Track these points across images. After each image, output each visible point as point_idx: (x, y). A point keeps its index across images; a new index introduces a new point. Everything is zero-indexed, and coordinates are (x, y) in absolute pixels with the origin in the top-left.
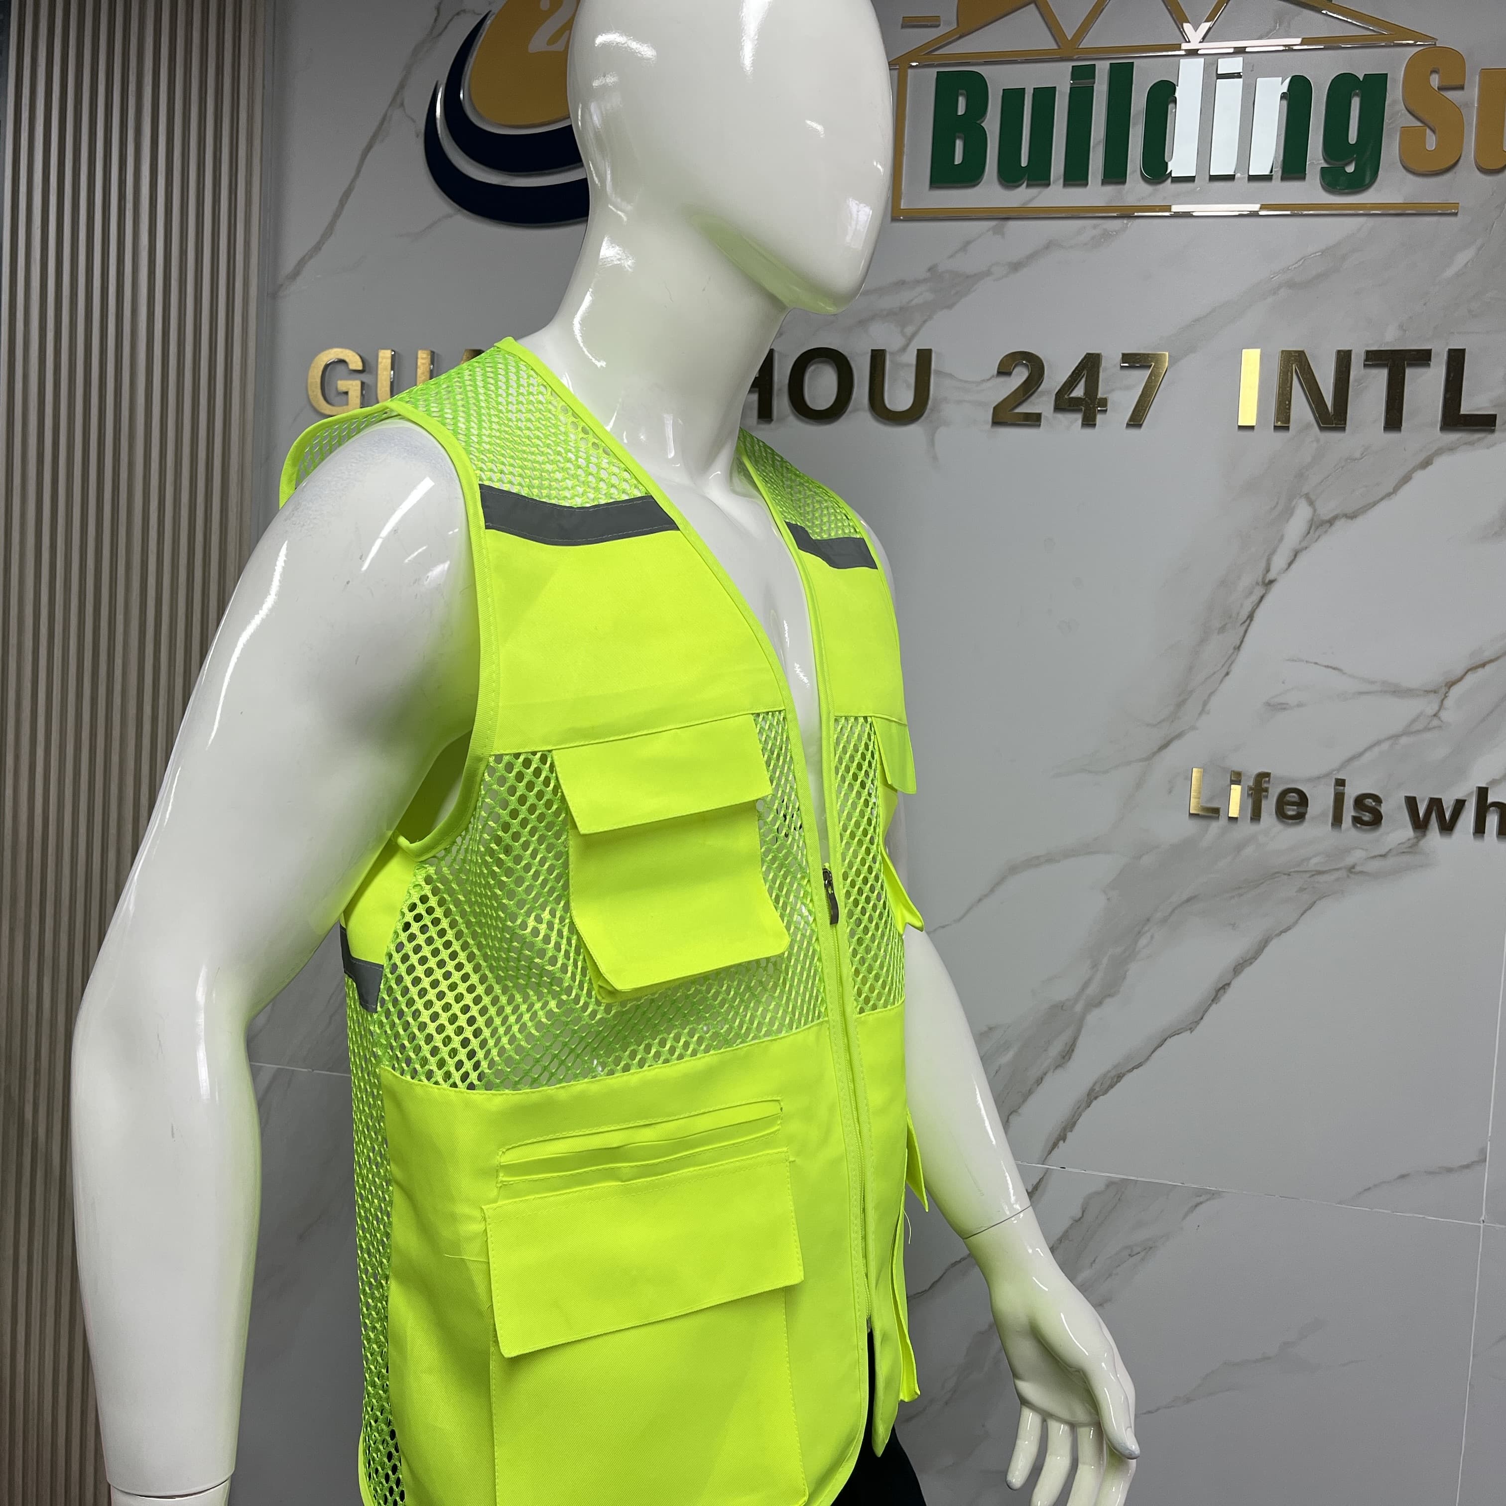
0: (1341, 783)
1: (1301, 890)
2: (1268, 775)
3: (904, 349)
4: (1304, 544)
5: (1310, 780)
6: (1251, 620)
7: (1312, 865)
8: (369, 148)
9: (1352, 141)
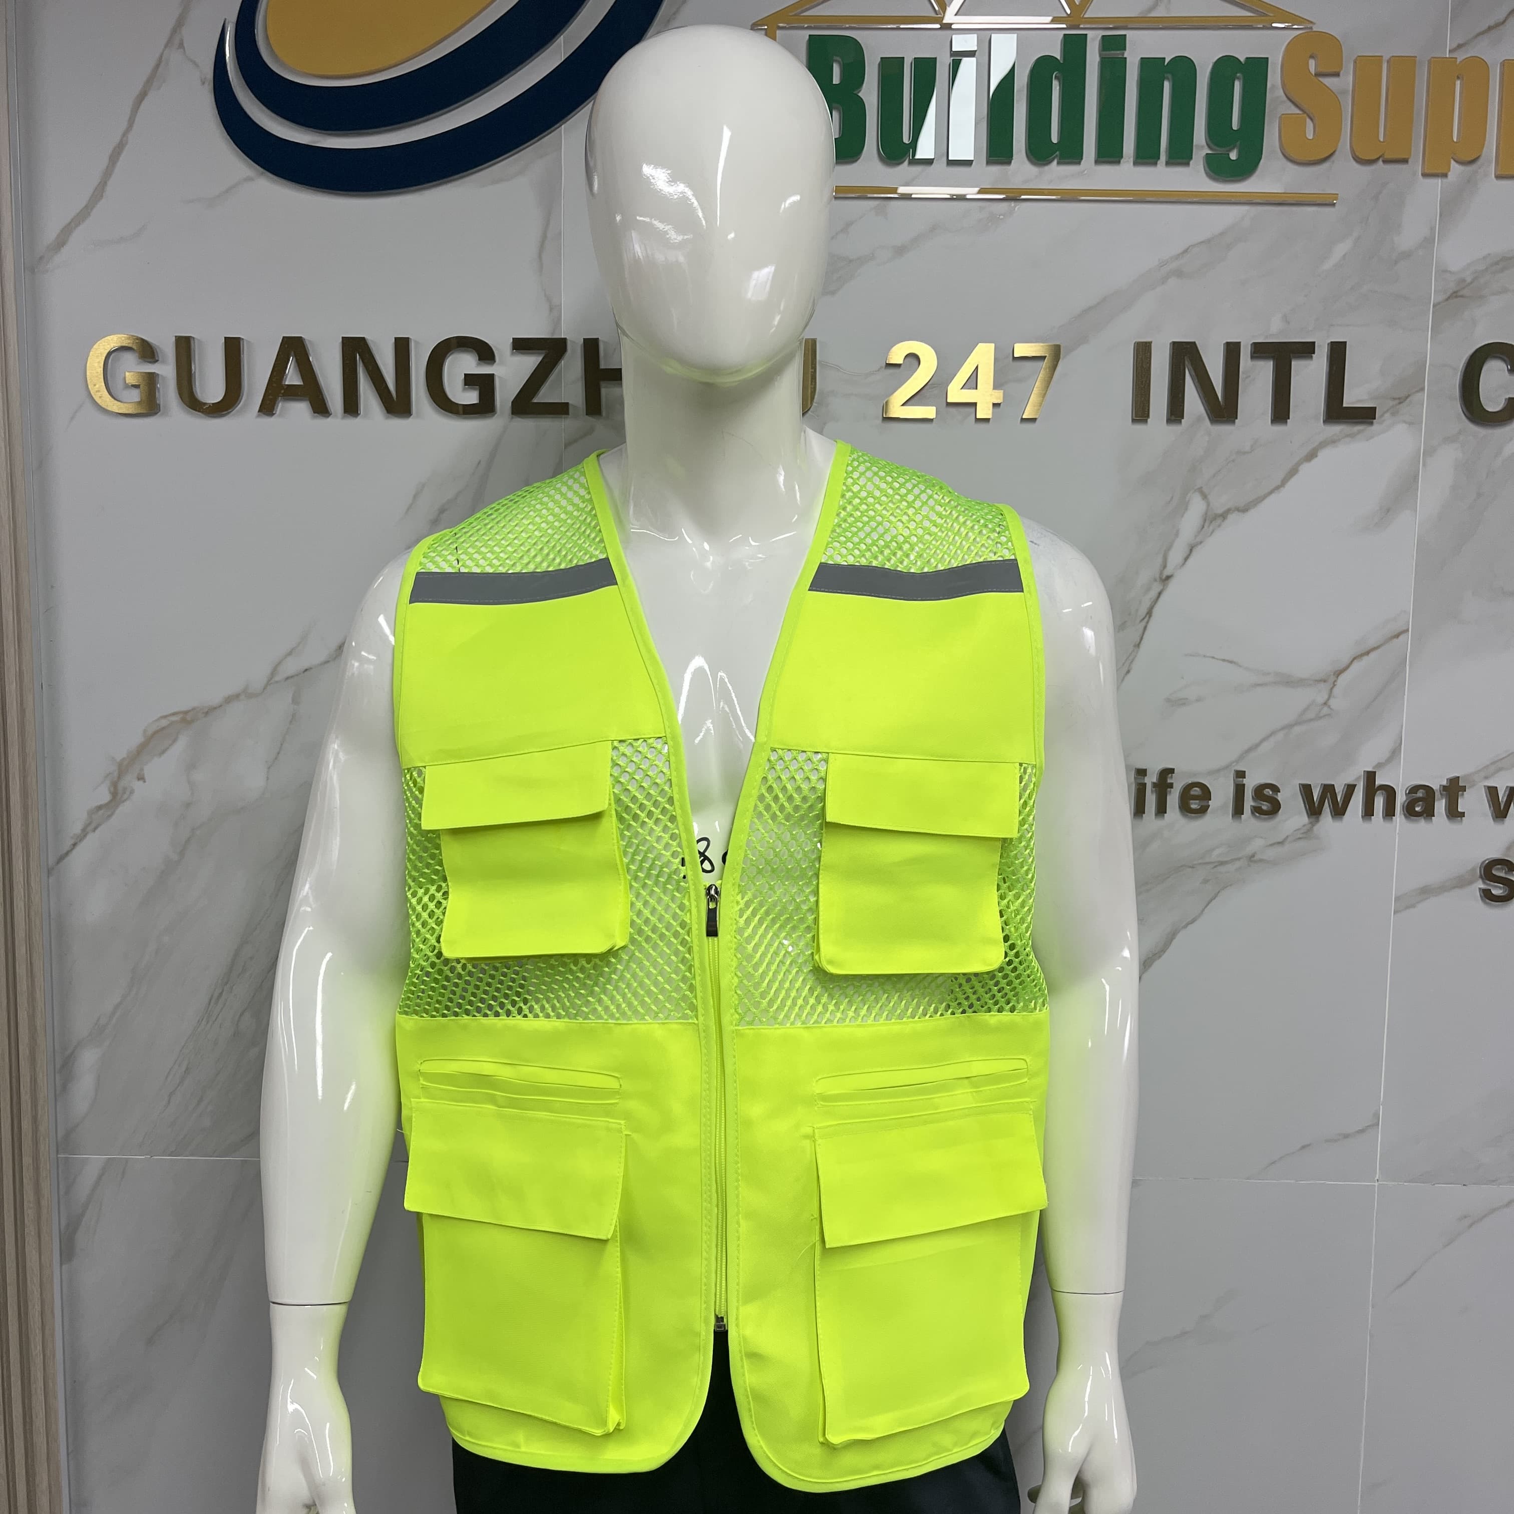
0: (1241, 774)
1: (1206, 881)
2: (1172, 771)
4: (1198, 539)
5: (1210, 773)
6: (1150, 617)
7: (1215, 856)
8: (142, 96)
9: (1235, 126)
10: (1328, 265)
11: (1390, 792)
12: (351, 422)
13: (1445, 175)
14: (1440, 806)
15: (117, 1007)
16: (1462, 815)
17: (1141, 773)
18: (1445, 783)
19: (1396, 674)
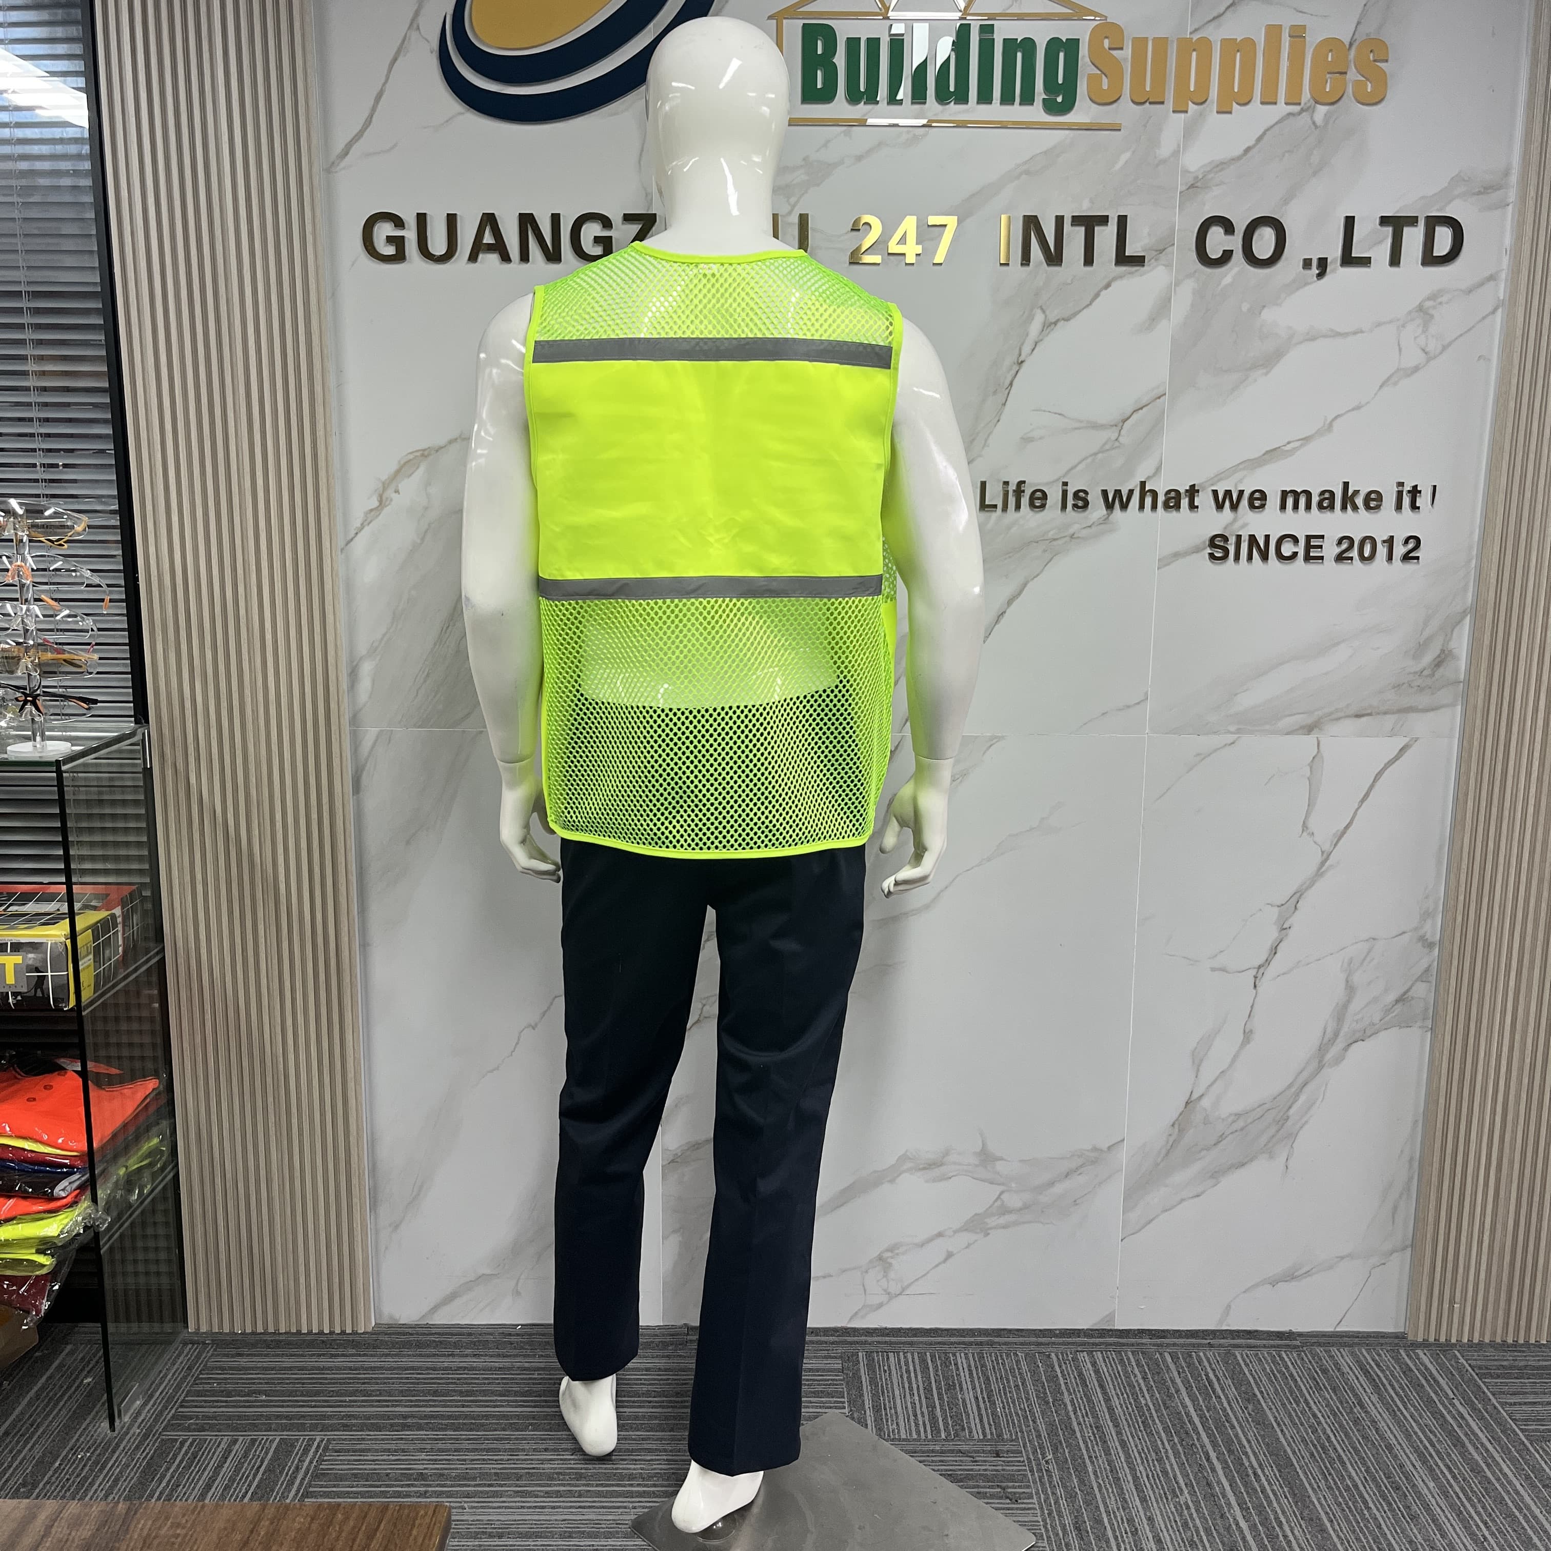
0: (1065, 484)
1: (1045, 551)
2: (1024, 482)
3: (790, 213)
4: (1040, 338)
5: (1047, 484)
6: (1011, 386)
7: (1051, 535)
8: (395, 60)
9: (1060, 81)
10: (1118, 166)
11: (1154, 494)
12: (525, 266)
13: (1186, 112)
14: (1185, 502)
15: (384, 635)
16: (1197, 507)
17: (1006, 483)
18: (1188, 488)
19: (1159, 420)
